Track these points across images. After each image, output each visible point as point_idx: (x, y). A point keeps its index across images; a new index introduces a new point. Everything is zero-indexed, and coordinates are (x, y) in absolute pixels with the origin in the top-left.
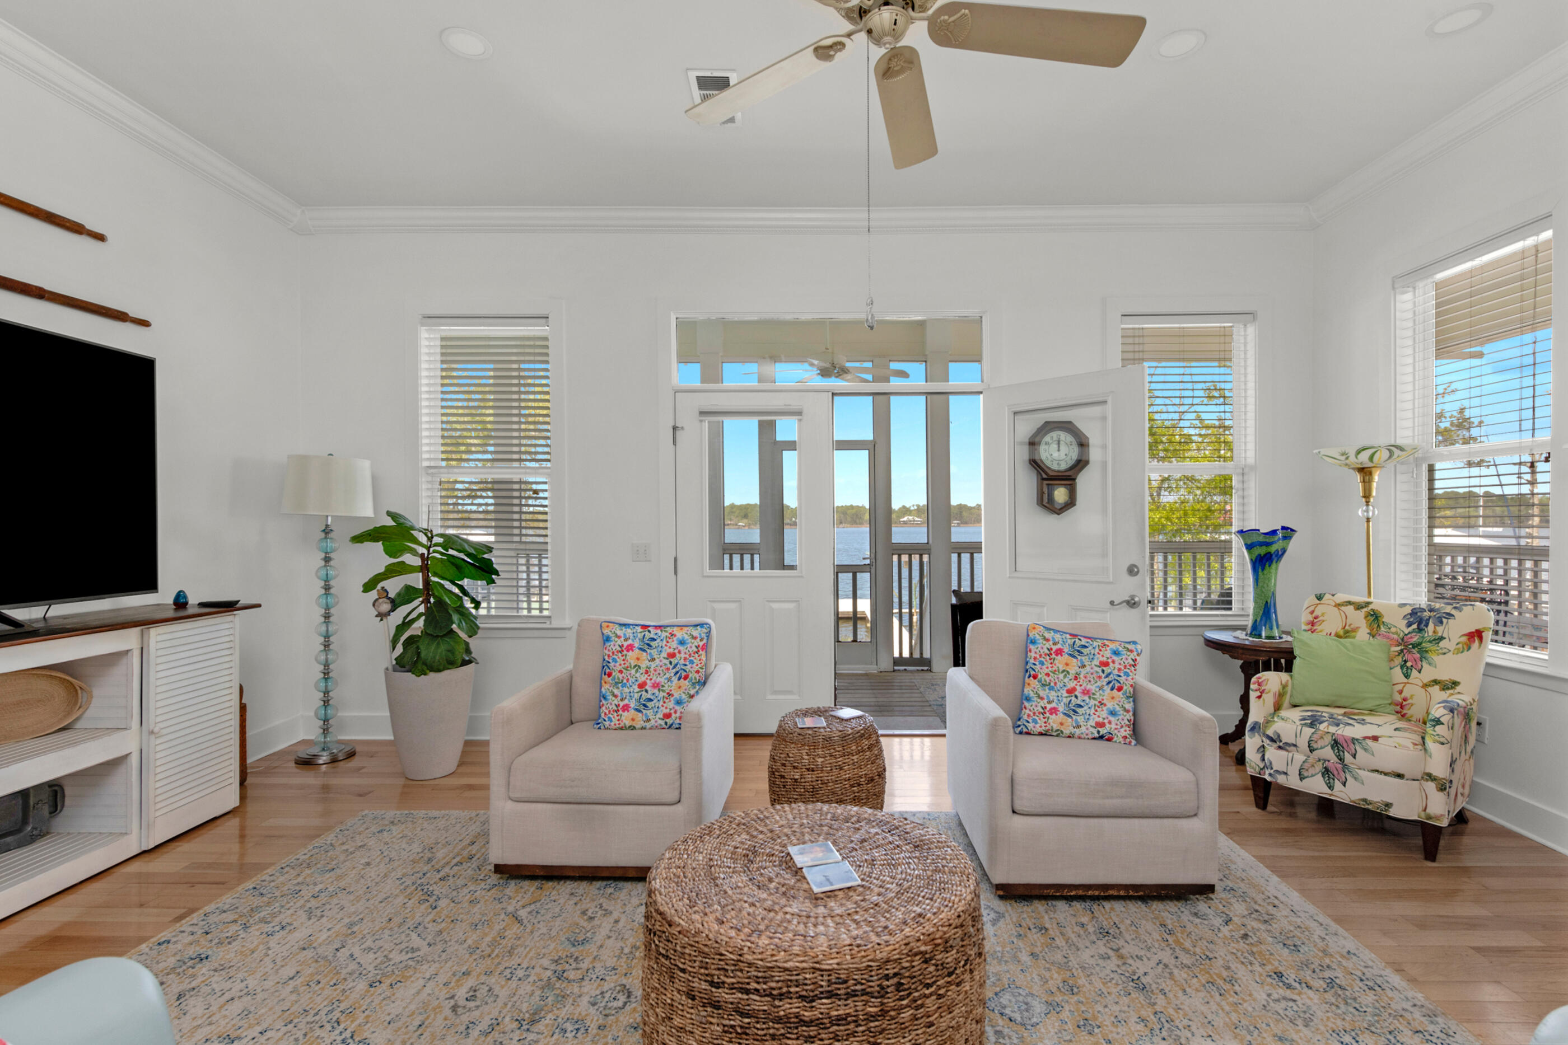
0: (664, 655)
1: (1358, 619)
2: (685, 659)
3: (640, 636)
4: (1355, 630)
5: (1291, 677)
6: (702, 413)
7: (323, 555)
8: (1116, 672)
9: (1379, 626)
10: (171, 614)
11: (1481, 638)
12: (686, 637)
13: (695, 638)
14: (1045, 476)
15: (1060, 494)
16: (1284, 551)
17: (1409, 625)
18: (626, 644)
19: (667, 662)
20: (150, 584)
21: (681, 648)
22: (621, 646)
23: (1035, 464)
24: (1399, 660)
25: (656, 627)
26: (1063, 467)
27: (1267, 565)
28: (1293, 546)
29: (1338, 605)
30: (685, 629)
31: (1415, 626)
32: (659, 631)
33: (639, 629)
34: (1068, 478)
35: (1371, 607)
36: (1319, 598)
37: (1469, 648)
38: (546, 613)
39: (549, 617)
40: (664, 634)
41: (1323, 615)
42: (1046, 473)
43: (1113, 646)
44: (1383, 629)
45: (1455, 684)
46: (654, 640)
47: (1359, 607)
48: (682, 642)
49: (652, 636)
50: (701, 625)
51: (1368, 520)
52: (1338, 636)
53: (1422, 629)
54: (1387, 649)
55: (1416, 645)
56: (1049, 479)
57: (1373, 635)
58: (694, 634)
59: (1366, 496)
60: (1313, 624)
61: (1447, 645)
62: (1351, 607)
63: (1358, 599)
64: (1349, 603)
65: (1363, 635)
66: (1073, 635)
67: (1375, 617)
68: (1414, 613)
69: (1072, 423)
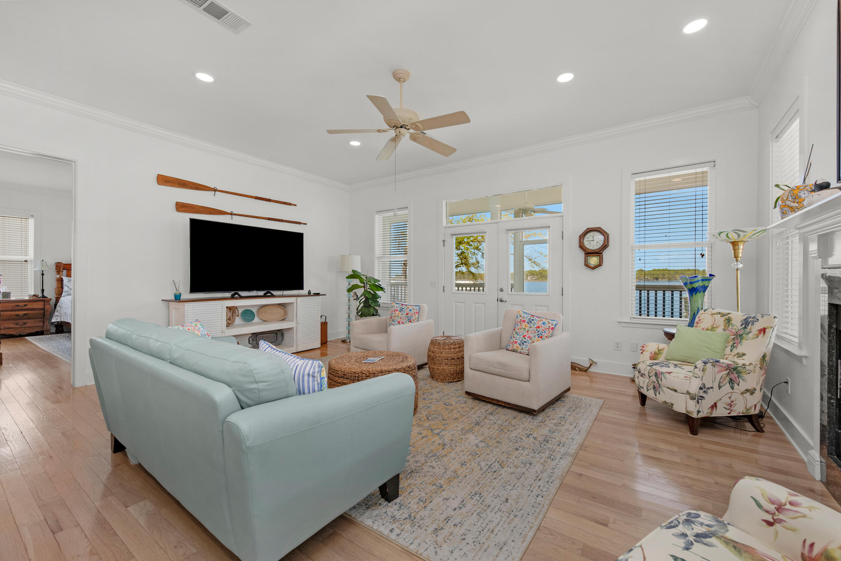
0: (405, 314)
1: (720, 321)
2: (410, 316)
4: (717, 327)
5: (668, 346)
6: (452, 235)
8: (541, 331)
9: (729, 325)
11: (764, 332)
12: (412, 309)
15: (594, 260)
16: (706, 287)
17: (741, 325)
18: (396, 309)
19: (406, 316)
20: (302, 288)
21: (410, 312)
24: (731, 343)
25: (404, 305)
26: (597, 248)
27: (694, 294)
29: (712, 314)
30: (412, 306)
31: (744, 326)
34: (598, 253)
35: (729, 315)
36: (705, 310)
37: (757, 337)
40: (406, 307)
42: (587, 252)
43: (544, 321)
44: (730, 327)
45: (744, 354)
46: (403, 309)
47: (723, 315)
49: (403, 307)
50: (417, 306)
51: (737, 270)
52: (707, 329)
53: (745, 328)
54: (728, 337)
55: (740, 335)
56: (589, 253)
57: (724, 330)
58: (414, 308)
59: (736, 257)
60: (697, 323)
61: (750, 335)
62: (719, 315)
63: (725, 311)
64: (719, 313)
65: (720, 330)
66: (532, 316)
67: (729, 320)
68: (746, 319)
69: (599, 228)
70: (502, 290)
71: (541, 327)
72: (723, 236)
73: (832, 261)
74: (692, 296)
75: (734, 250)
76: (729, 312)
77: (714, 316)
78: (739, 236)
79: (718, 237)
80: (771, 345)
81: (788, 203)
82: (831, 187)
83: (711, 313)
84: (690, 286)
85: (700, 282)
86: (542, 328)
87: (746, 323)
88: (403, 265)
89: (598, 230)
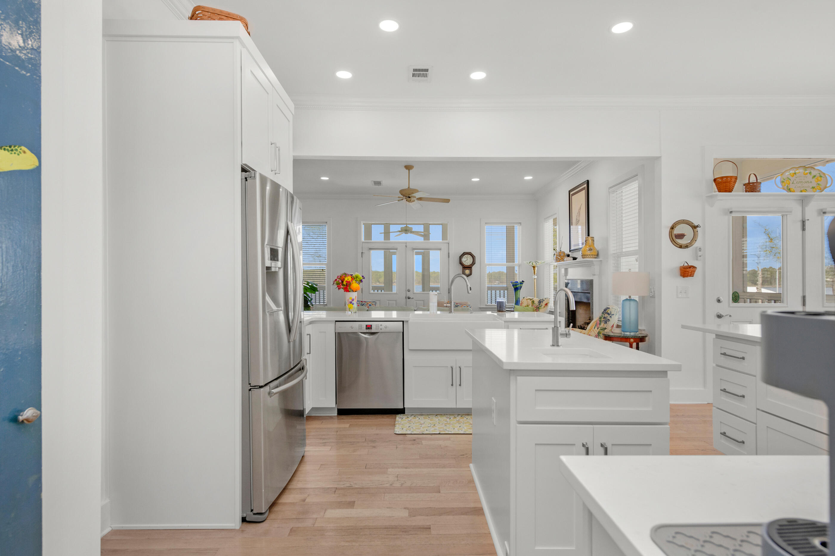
1: (530, 302)
3: (361, 303)
4: (529, 305)
11: (547, 305)
13: (373, 304)
14: (464, 267)
15: (467, 272)
16: (521, 287)
17: (538, 303)
23: (461, 263)
25: (364, 302)
26: (469, 264)
28: (524, 285)
29: (527, 299)
30: (371, 302)
32: (365, 303)
33: (360, 302)
34: (470, 267)
35: (533, 300)
36: (524, 298)
37: (545, 307)
38: (325, 304)
39: (326, 305)
40: (366, 303)
41: (524, 302)
42: (464, 266)
43: (464, 306)
44: (534, 304)
46: (364, 304)
47: (531, 300)
48: (370, 305)
49: (363, 303)
50: (375, 302)
51: (535, 279)
52: (525, 306)
53: (540, 304)
54: (534, 309)
55: (538, 308)
56: (465, 267)
57: (532, 306)
58: (373, 303)
59: (534, 273)
60: (521, 304)
61: (542, 307)
62: (529, 300)
63: (531, 298)
64: (529, 299)
65: (530, 306)
67: (533, 302)
68: (540, 301)
69: (470, 252)
70: (409, 291)
72: (531, 263)
73: (568, 277)
74: (516, 291)
75: (534, 269)
76: (533, 298)
77: (528, 300)
78: (536, 264)
79: (529, 263)
80: (548, 311)
81: (558, 257)
82: (570, 256)
83: (526, 299)
84: (515, 287)
85: (519, 284)
87: (540, 302)
89: (470, 253)
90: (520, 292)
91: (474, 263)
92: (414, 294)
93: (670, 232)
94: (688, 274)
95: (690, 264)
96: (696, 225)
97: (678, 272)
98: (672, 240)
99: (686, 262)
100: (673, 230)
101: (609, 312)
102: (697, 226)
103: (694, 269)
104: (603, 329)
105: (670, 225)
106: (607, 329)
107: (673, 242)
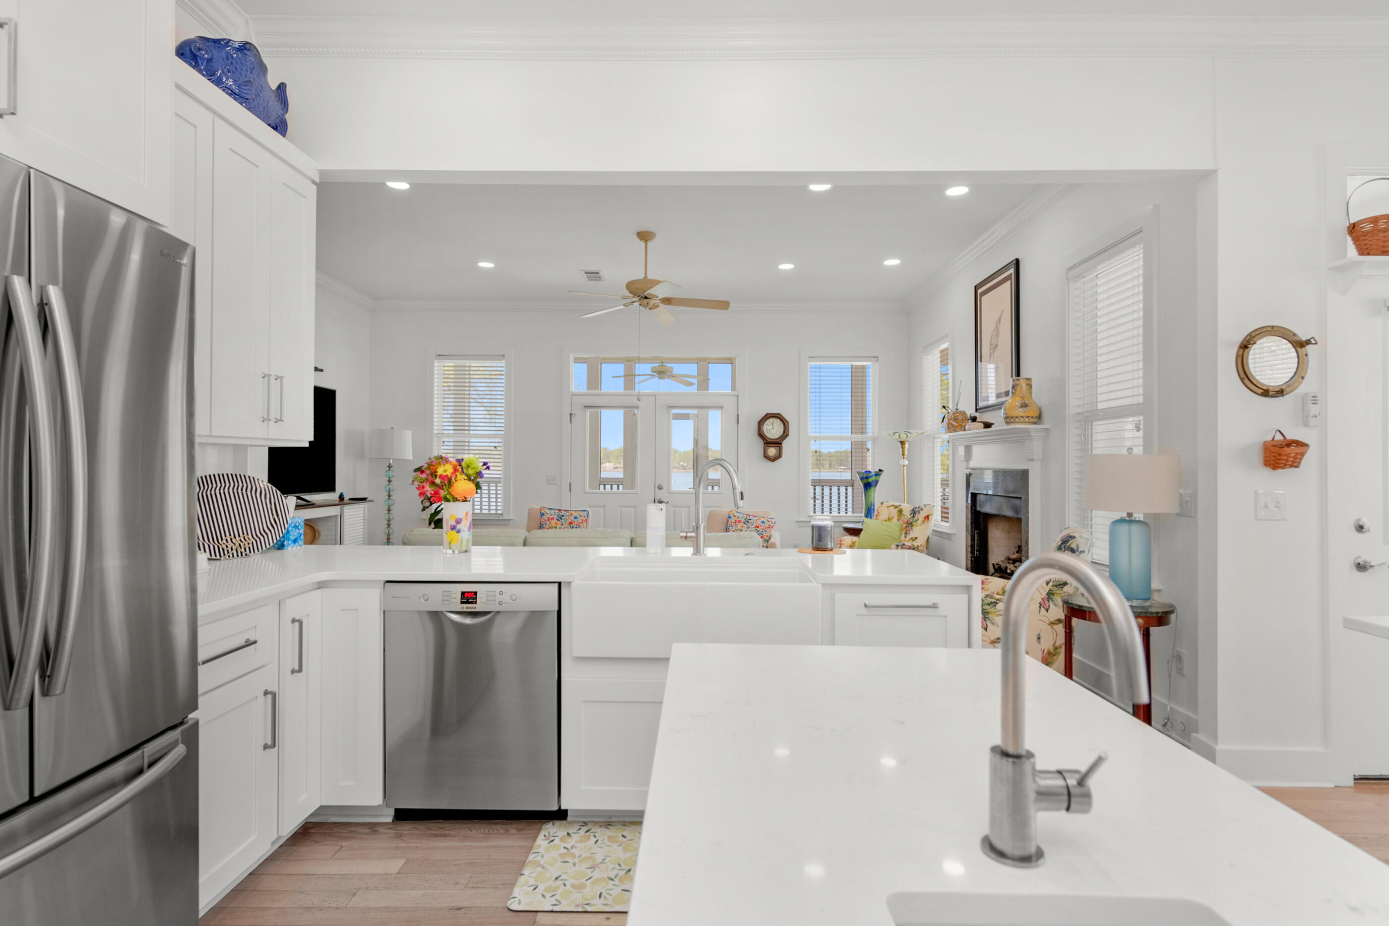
0: (568, 523)
1: (894, 512)
2: (577, 525)
3: (557, 514)
4: (892, 518)
5: (859, 539)
6: (586, 407)
7: (388, 479)
8: (761, 530)
9: (901, 516)
10: (337, 502)
11: (928, 518)
12: (578, 516)
13: (582, 516)
14: (766, 442)
15: (772, 451)
16: (877, 482)
17: (911, 515)
18: (551, 517)
19: (569, 526)
20: (331, 488)
21: (575, 520)
22: (549, 518)
23: (761, 435)
24: (904, 531)
25: (564, 510)
26: (776, 436)
27: (869, 489)
28: (882, 478)
29: (888, 507)
30: (578, 512)
31: (912, 515)
32: (565, 512)
33: (557, 511)
34: (777, 443)
35: (900, 507)
36: (882, 504)
37: (924, 523)
38: (499, 512)
39: (502, 514)
40: (568, 514)
41: (881, 511)
42: (766, 440)
43: (762, 520)
44: (902, 517)
45: (916, 538)
46: (563, 516)
47: (896, 507)
48: (576, 518)
49: (562, 514)
50: (585, 511)
51: (904, 467)
52: (885, 521)
53: (914, 517)
54: (902, 526)
55: (911, 523)
56: (768, 443)
57: (898, 520)
58: (581, 514)
59: (903, 455)
60: (877, 516)
61: (919, 522)
62: (893, 507)
63: (897, 504)
64: (893, 506)
65: (895, 520)
66: (747, 515)
67: (900, 511)
68: (913, 510)
69: (779, 414)
70: (660, 488)
71: (761, 526)
72: (897, 435)
73: (972, 464)
74: (867, 491)
75: (902, 447)
76: (900, 504)
77: (890, 508)
78: (907, 436)
79: (892, 435)
80: (931, 530)
81: (951, 422)
82: (978, 420)
83: (886, 506)
84: (865, 481)
85: (874, 476)
86: (762, 528)
87: (914, 512)
88: (493, 448)
89: (778, 416)
90: (875, 490)
91: (785, 435)
92: (670, 493)
93: (1237, 356)
94: (1287, 461)
95: (1289, 437)
96: (1304, 339)
97: (1258, 457)
98: (1243, 376)
99: (1280, 431)
100: (1247, 350)
101: (1073, 546)
102: (1308, 342)
103: (1299, 450)
104: (1060, 585)
105: (1239, 339)
106: (1069, 585)
107: (1246, 381)
